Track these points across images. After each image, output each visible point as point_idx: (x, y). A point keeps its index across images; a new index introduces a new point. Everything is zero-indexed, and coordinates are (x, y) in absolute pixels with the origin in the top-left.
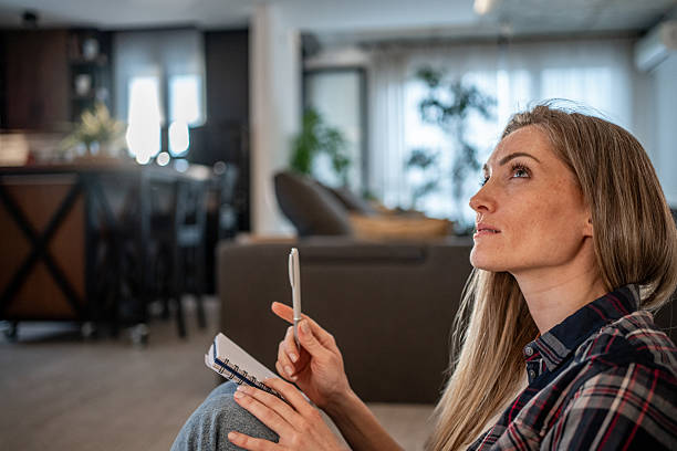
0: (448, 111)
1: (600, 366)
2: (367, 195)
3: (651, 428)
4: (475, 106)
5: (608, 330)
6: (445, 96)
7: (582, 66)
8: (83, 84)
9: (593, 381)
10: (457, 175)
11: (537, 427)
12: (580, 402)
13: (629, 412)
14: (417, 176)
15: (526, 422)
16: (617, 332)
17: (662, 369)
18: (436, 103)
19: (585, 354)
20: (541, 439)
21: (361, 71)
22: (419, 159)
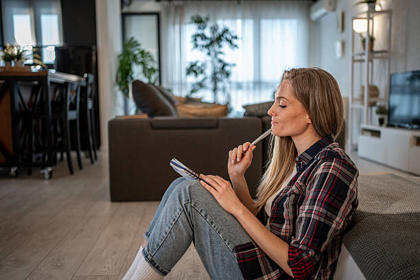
1: (325, 160)
3: (341, 177)
5: (326, 149)
6: (209, 33)
7: (282, 18)
9: (323, 164)
11: (305, 182)
12: (319, 171)
13: (334, 172)
15: (301, 181)
16: (329, 149)
17: (344, 160)
19: (318, 157)
20: (306, 186)
21: (157, 15)
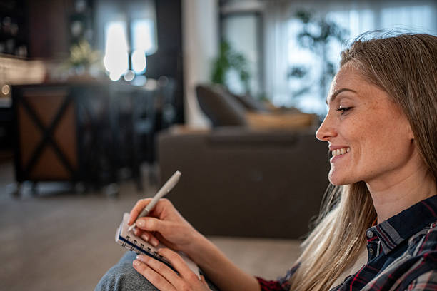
0: (316, 39)
1: (432, 263)
2: (263, 98)
4: (334, 35)
6: (314, 29)
8: (77, 28)
10: (323, 83)
14: (296, 84)
18: (308, 34)
21: (258, 15)
22: (297, 72)
